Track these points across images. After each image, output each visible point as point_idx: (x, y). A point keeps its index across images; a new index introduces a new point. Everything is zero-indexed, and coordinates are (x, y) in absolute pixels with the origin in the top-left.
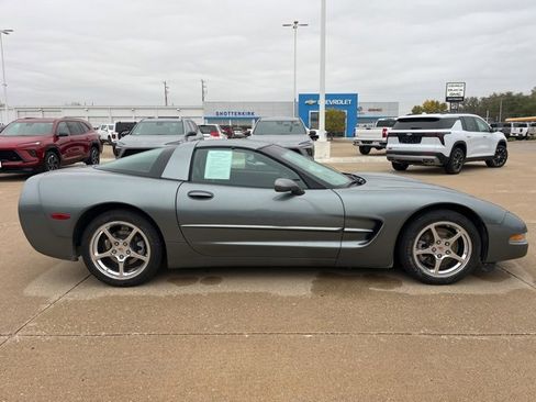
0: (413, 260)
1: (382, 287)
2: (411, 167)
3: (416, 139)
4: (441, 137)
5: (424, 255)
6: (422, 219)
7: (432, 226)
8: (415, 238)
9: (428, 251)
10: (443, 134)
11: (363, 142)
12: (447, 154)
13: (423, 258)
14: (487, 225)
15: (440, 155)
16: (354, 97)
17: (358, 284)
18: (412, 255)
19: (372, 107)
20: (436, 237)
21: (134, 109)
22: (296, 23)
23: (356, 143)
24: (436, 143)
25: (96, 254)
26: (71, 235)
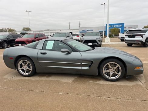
0: (103, 73)
1: (93, 81)
2: (133, 45)
3: (134, 36)
4: (142, 36)
5: (107, 72)
6: (105, 62)
7: (109, 64)
8: (103, 67)
9: (108, 71)
10: (143, 35)
11: (122, 38)
12: (144, 41)
13: (107, 73)
14: (126, 64)
15: (141, 41)
16: (123, 24)
17: (87, 80)
18: (102, 72)
19: (129, 27)
20: (110, 67)
21: (61, 30)
22: (105, 4)
23: (119, 38)
24: (140, 38)
25: (20, 68)
26: (14, 63)
